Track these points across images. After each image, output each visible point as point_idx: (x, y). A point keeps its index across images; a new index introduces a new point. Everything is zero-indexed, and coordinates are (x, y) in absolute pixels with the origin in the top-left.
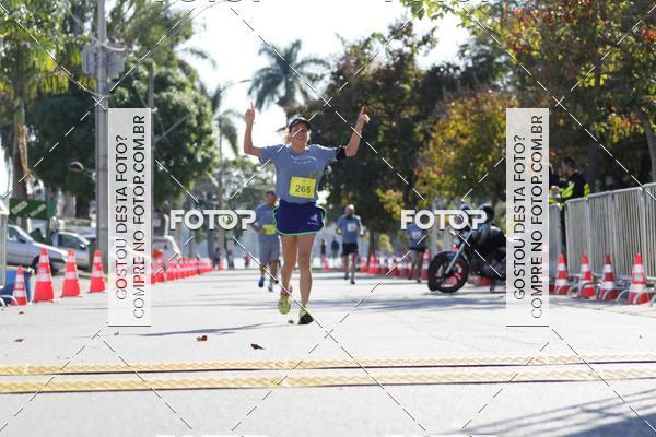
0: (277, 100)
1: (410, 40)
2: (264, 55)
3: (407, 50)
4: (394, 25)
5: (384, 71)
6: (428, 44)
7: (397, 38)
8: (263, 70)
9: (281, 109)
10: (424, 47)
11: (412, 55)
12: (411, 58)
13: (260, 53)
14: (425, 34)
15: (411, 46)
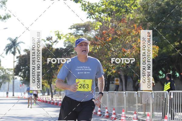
0: (12, 52)
1: (51, 41)
2: (9, 40)
3: (51, 44)
4: (47, 37)
5: (45, 49)
6: (56, 42)
7: (48, 40)
8: (8, 44)
9: (13, 55)
10: (55, 43)
11: (52, 45)
12: (51, 46)
13: (8, 39)
14: (55, 40)
15: (52, 43)
